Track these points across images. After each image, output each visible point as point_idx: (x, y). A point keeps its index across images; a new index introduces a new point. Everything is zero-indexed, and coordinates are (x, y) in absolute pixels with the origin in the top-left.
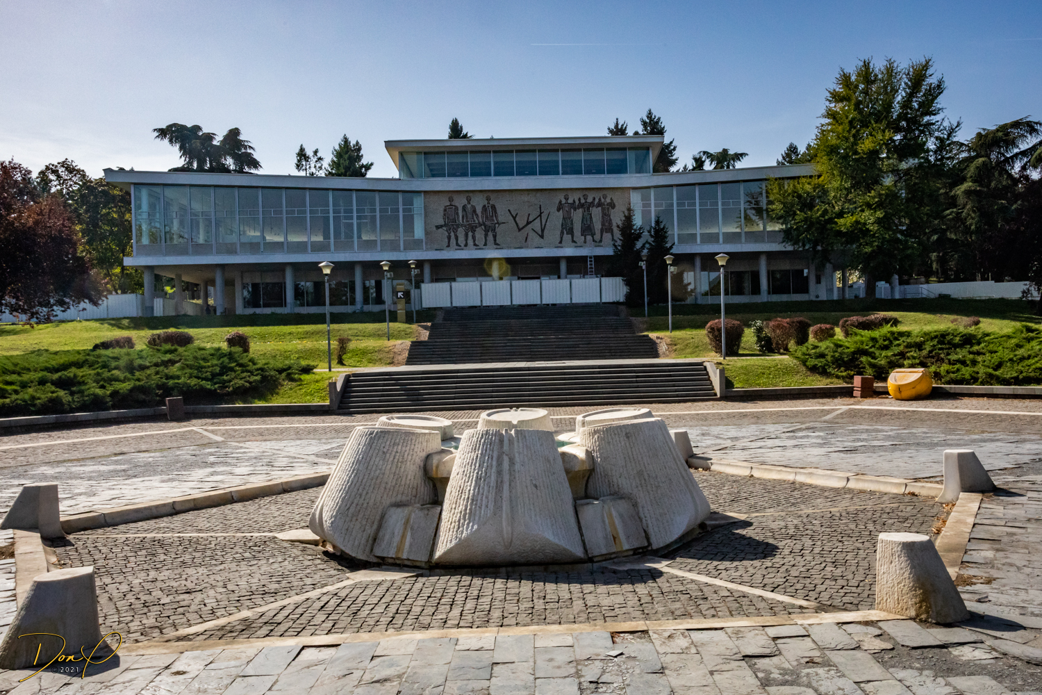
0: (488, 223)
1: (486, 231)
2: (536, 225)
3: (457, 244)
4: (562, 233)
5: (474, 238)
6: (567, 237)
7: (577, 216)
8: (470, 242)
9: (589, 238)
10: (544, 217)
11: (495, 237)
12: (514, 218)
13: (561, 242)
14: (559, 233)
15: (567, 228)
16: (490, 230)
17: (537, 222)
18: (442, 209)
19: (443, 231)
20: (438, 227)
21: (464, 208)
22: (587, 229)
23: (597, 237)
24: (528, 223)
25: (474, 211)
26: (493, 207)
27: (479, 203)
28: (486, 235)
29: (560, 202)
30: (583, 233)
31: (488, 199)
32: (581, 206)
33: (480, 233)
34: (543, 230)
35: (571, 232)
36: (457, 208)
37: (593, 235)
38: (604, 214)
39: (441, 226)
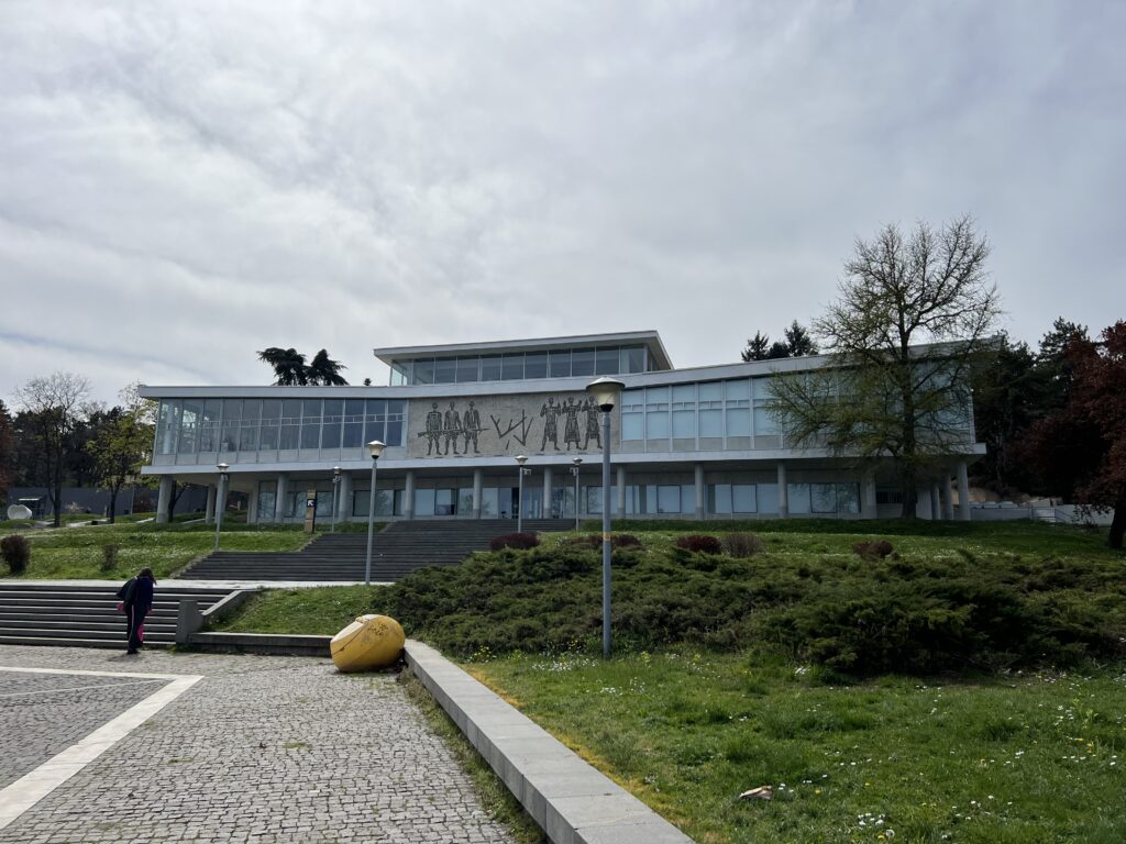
0: (469, 430)
1: (468, 438)
2: (518, 431)
3: (438, 452)
4: (545, 439)
5: (454, 445)
6: (550, 444)
7: (562, 423)
8: (451, 449)
9: (573, 444)
10: (527, 422)
11: (475, 444)
12: (496, 424)
13: (543, 449)
14: (541, 439)
15: (550, 435)
16: (471, 437)
17: (520, 427)
18: (426, 416)
19: (425, 440)
20: (420, 435)
21: (447, 414)
22: (572, 435)
23: (582, 444)
24: (510, 429)
25: (457, 418)
26: (476, 413)
27: (462, 410)
28: (467, 443)
29: (544, 406)
30: (567, 440)
31: (472, 405)
32: (566, 410)
33: (461, 441)
34: (524, 437)
35: (554, 438)
36: (440, 415)
37: (577, 442)
38: (590, 418)
39: (424, 434)
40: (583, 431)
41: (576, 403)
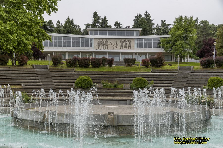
1: (106, 46)
2: (116, 45)
3: (100, 49)
4: (121, 47)
5: (103, 47)
6: (122, 48)
8: (103, 48)
9: (126, 48)
11: (107, 47)
12: (111, 44)
13: (120, 49)
14: (120, 47)
15: (122, 46)
16: (107, 46)
18: (97, 41)
19: (97, 46)
20: (96, 45)
21: (102, 41)
22: (126, 47)
23: (128, 48)
24: (114, 45)
25: (104, 42)
26: (107, 41)
29: (121, 41)
30: (125, 47)
31: (106, 40)
32: (125, 42)
34: (117, 46)
35: (122, 47)
36: (100, 42)
37: (127, 48)
38: (129, 44)
39: (97, 45)
40: (128, 46)
41: (126, 41)
